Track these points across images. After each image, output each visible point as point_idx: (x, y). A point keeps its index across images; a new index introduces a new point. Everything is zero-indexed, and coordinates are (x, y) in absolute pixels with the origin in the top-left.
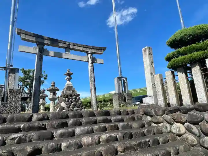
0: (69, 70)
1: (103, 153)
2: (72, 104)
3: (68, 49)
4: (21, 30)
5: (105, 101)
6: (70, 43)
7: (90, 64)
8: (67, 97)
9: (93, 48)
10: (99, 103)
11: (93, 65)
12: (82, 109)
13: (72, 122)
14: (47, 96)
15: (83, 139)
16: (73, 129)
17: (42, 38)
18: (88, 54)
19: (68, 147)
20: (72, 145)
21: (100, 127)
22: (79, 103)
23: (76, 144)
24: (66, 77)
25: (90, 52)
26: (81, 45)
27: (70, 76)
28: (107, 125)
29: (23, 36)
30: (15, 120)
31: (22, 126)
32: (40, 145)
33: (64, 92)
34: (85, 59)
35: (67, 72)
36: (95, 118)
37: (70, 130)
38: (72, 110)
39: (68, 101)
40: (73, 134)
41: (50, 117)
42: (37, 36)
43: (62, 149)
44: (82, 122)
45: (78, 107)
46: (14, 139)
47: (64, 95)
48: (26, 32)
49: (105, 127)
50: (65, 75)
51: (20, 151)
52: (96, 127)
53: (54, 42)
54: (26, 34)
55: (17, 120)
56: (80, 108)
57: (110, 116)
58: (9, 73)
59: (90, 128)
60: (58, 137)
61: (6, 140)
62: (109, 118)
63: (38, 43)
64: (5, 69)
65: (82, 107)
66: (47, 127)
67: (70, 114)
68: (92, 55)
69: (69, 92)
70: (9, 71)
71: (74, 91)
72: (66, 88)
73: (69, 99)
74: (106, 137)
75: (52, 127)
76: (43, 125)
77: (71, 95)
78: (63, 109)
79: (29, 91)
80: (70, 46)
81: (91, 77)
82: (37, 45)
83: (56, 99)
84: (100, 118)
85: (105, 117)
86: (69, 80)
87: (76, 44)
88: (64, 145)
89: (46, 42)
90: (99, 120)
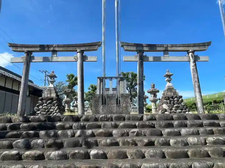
0: (168, 71)
1: (209, 152)
2: (175, 106)
3: (166, 51)
4: (123, 43)
5: (215, 102)
6: (168, 45)
7: (192, 64)
8: (169, 99)
9: (195, 45)
10: (208, 105)
11: (196, 65)
12: (187, 111)
13: (177, 124)
14: (147, 97)
15: (189, 138)
16: (179, 129)
17: (141, 45)
18: (188, 53)
19: (175, 143)
20: (179, 142)
21: (206, 130)
22: (181, 105)
23: (183, 142)
24: (166, 79)
25: (191, 51)
26: (180, 45)
27: (170, 78)
28: (214, 129)
29: (126, 48)
30: (131, 119)
31: (137, 124)
32: (153, 139)
33: (165, 94)
34: (186, 59)
35: (167, 73)
36: (200, 121)
37: (176, 130)
38: (175, 113)
39: (170, 103)
40: (179, 134)
41: (158, 118)
42: (137, 45)
43: (171, 144)
44: (187, 124)
45: (182, 110)
46: (134, 132)
47: (166, 97)
48: (128, 43)
49: (212, 130)
50: (164, 76)
51: (140, 141)
52: (201, 130)
53: (152, 47)
54: (128, 45)
55: (132, 119)
56: (184, 110)
57: (218, 120)
58: (119, 81)
59: (195, 130)
60: (166, 135)
61: (129, 133)
62: (216, 122)
63: (138, 52)
64: (116, 78)
65: (185, 109)
66: (156, 127)
67: (175, 116)
68: (194, 54)
69: (170, 94)
70: (119, 79)
71: (175, 93)
72: (167, 90)
73: (171, 101)
74: (213, 139)
75: (160, 126)
76: (152, 124)
77: (172, 97)
78: (166, 111)
79: (129, 93)
80: (168, 48)
81: (194, 77)
82: (138, 53)
83: (157, 100)
84: (205, 122)
85: (212, 121)
86: (169, 81)
87: (174, 45)
88: (172, 141)
89: (145, 49)
90: (205, 124)
